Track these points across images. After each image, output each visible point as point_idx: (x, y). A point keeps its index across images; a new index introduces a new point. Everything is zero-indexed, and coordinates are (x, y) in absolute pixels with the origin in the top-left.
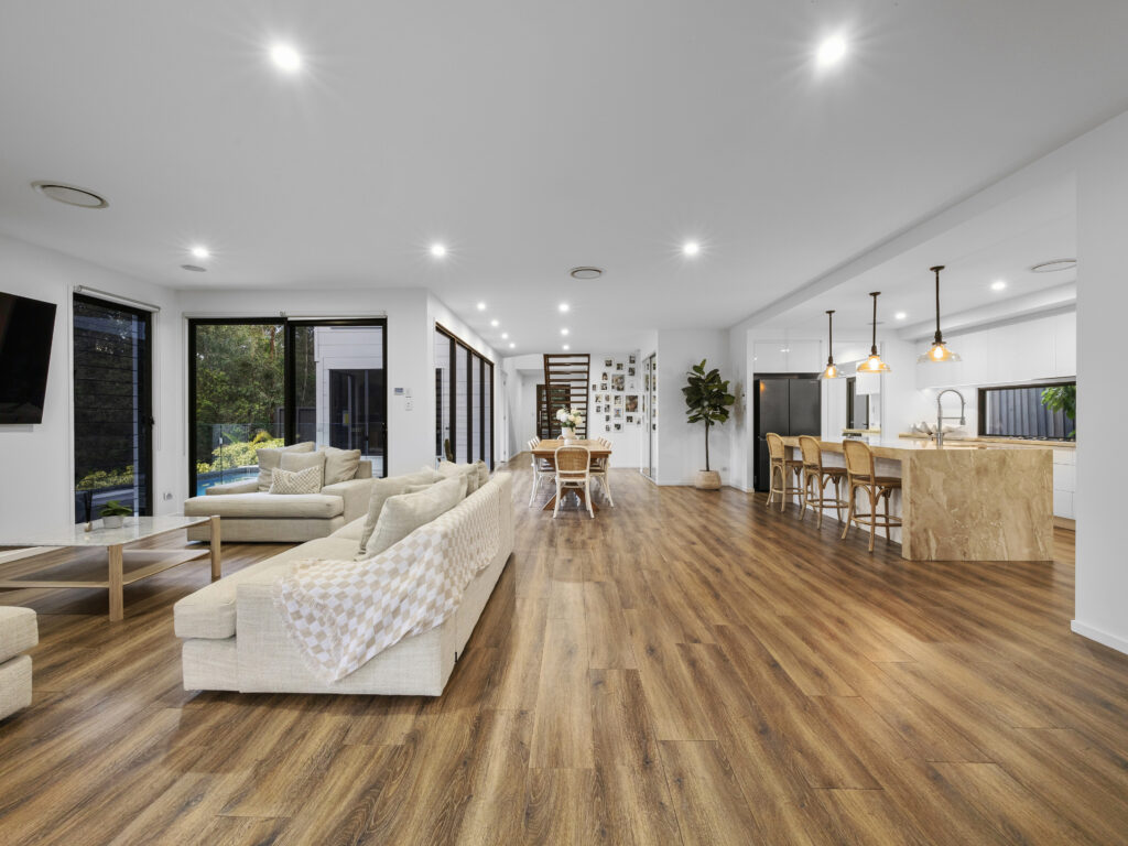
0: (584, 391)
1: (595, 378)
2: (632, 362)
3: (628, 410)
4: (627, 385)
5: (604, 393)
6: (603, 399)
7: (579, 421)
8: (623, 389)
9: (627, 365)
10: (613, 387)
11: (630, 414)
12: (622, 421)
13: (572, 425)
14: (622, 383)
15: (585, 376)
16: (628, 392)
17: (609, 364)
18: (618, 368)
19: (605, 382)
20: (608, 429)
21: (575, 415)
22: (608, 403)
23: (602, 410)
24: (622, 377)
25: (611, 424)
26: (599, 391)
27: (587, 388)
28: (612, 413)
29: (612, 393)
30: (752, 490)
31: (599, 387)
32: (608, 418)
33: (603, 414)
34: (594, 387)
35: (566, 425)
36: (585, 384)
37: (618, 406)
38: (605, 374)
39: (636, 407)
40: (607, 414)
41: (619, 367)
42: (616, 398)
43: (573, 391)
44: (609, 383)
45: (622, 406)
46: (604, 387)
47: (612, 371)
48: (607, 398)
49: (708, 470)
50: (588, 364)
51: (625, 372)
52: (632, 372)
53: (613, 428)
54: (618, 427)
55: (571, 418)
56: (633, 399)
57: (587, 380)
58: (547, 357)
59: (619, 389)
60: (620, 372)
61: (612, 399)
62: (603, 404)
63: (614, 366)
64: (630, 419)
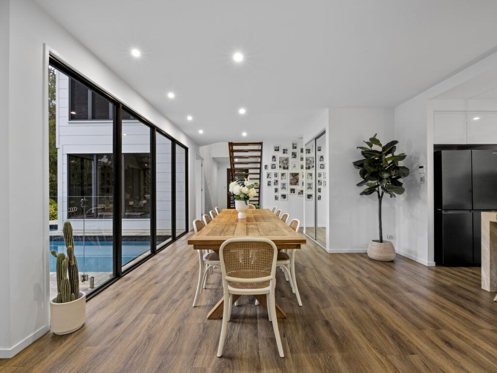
0: (258, 171)
1: (267, 160)
2: (295, 147)
3: (291, 184)
4: (290, 165)
5: (273, 171)
6: (272, 176)
7: (253, 193)
8: (287, 168)
9: (291, 150)
10: (280, 167)
11: (293, 187)
12: (287, 192)
13: (246, 198)
14: (287, 163)
15: (259, 160)
16: (292, 170)
17: (277, 149)
18: (284, 153)
19: (274, 163)
20: (276, 198)
21: (249, 187)
22: (276, 179)
23: (272, 183)
24: (287, 160)
25: (279, 194)
26: (270, 170)
27: (260, 169)
28: (279, 186)
29: (280, 171)
30: (433, 264)
31: (269, 167)
32: (276, 190)
33: (273, 187)
34: (266, 167)
35: (239, 199)
36: (258, 165)
37: (284, 181)
38: (274, 157)
39: (297, 182)
40: (276, 187)
41: (285, 151)
42: (283, 175)
43: (250, 171)
44: (277, 163)
45: (287, 180)
46: (273, 167)
47: (279, 155)
48: (276, 175)
49: (381, 241)
50: (261, 151)
51: (289, 155)
52: (294, 155)
53: (280, 197)
54: (284, 196)
55: (245, 190)
56: (295, 176)
57: (260, 163)
58: (231, 144)
59: (284, 168)
60: (285, 156)
61: (279, 176)
62: (273, 179)
63: (281, 151)
64: (293, 191)
